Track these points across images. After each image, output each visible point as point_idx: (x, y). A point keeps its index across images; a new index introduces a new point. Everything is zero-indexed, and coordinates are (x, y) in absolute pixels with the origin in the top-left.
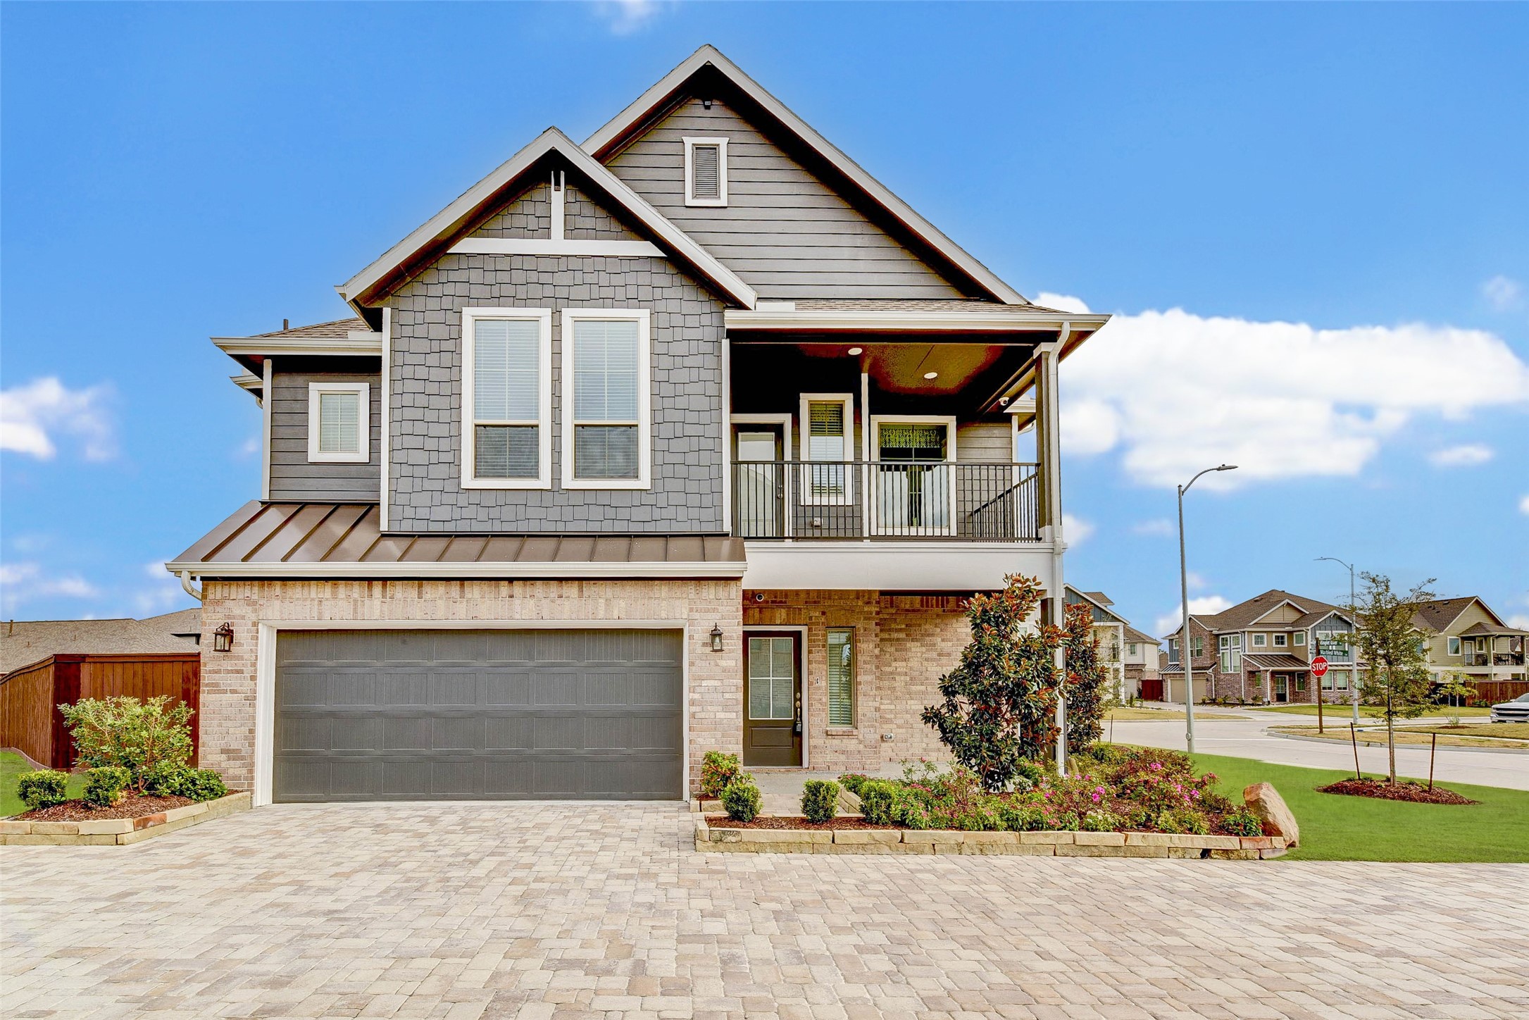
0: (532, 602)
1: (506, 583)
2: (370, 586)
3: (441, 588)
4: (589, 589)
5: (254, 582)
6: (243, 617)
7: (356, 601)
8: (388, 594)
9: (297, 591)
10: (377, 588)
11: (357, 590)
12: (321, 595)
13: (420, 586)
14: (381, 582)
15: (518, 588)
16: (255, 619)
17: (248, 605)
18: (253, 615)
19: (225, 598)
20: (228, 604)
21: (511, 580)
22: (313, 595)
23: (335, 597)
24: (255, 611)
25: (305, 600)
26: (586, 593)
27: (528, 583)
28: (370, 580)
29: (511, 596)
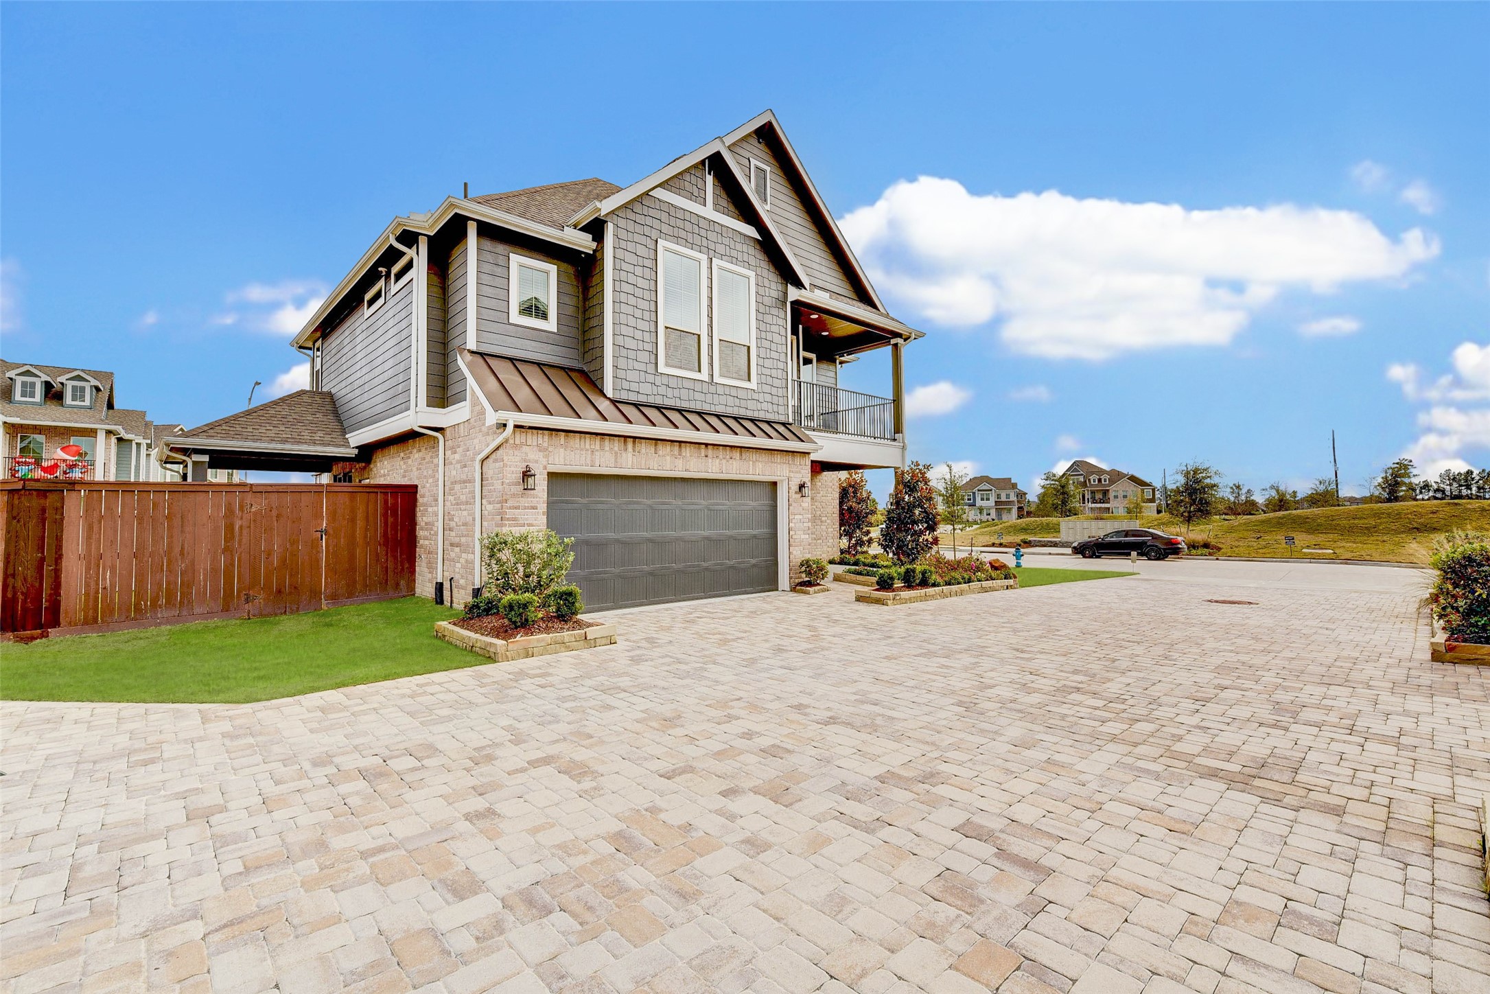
0: (718, 461)
1: (704, 446)
2: (625, 442)
3: (668, 447)
4: (746, 454)
5: (545, 432)
6: (536, 462)
7: (616, 453)
8: (637, 449)
9: (575, 441)
10: (630, 442)
11: (617, 445)
12: (593, 447)
13: (656, 445)
14: (632, 439)
15: (710, 451)
16: (545, 463)
17: (540, 451)
18: (544, 460)
19: (522, 444)
20: (525, 449)
21: (707, 445)
22: (588, 446)
23: (602, 449)
24: (547, 457)
25: (582, 450)
26: (744, 457)
27: (716, 447)
28: (626, 437)
29: (706, 456)
